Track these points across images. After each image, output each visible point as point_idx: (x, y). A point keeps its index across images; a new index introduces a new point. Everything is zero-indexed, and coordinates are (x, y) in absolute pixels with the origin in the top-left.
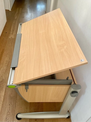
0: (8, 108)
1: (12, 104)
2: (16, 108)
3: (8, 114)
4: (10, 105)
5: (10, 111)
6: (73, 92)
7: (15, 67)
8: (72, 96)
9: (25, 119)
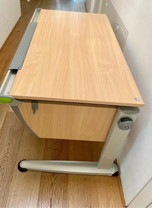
0: (6, 150)
1: (14, 142)
2: (20, 150)
3: (5, 159)
4: (11, 144)
5: (8, 155)
6: (123, 120)
7: (17, 69)
8: (121, 128)
9: (33, 170)
